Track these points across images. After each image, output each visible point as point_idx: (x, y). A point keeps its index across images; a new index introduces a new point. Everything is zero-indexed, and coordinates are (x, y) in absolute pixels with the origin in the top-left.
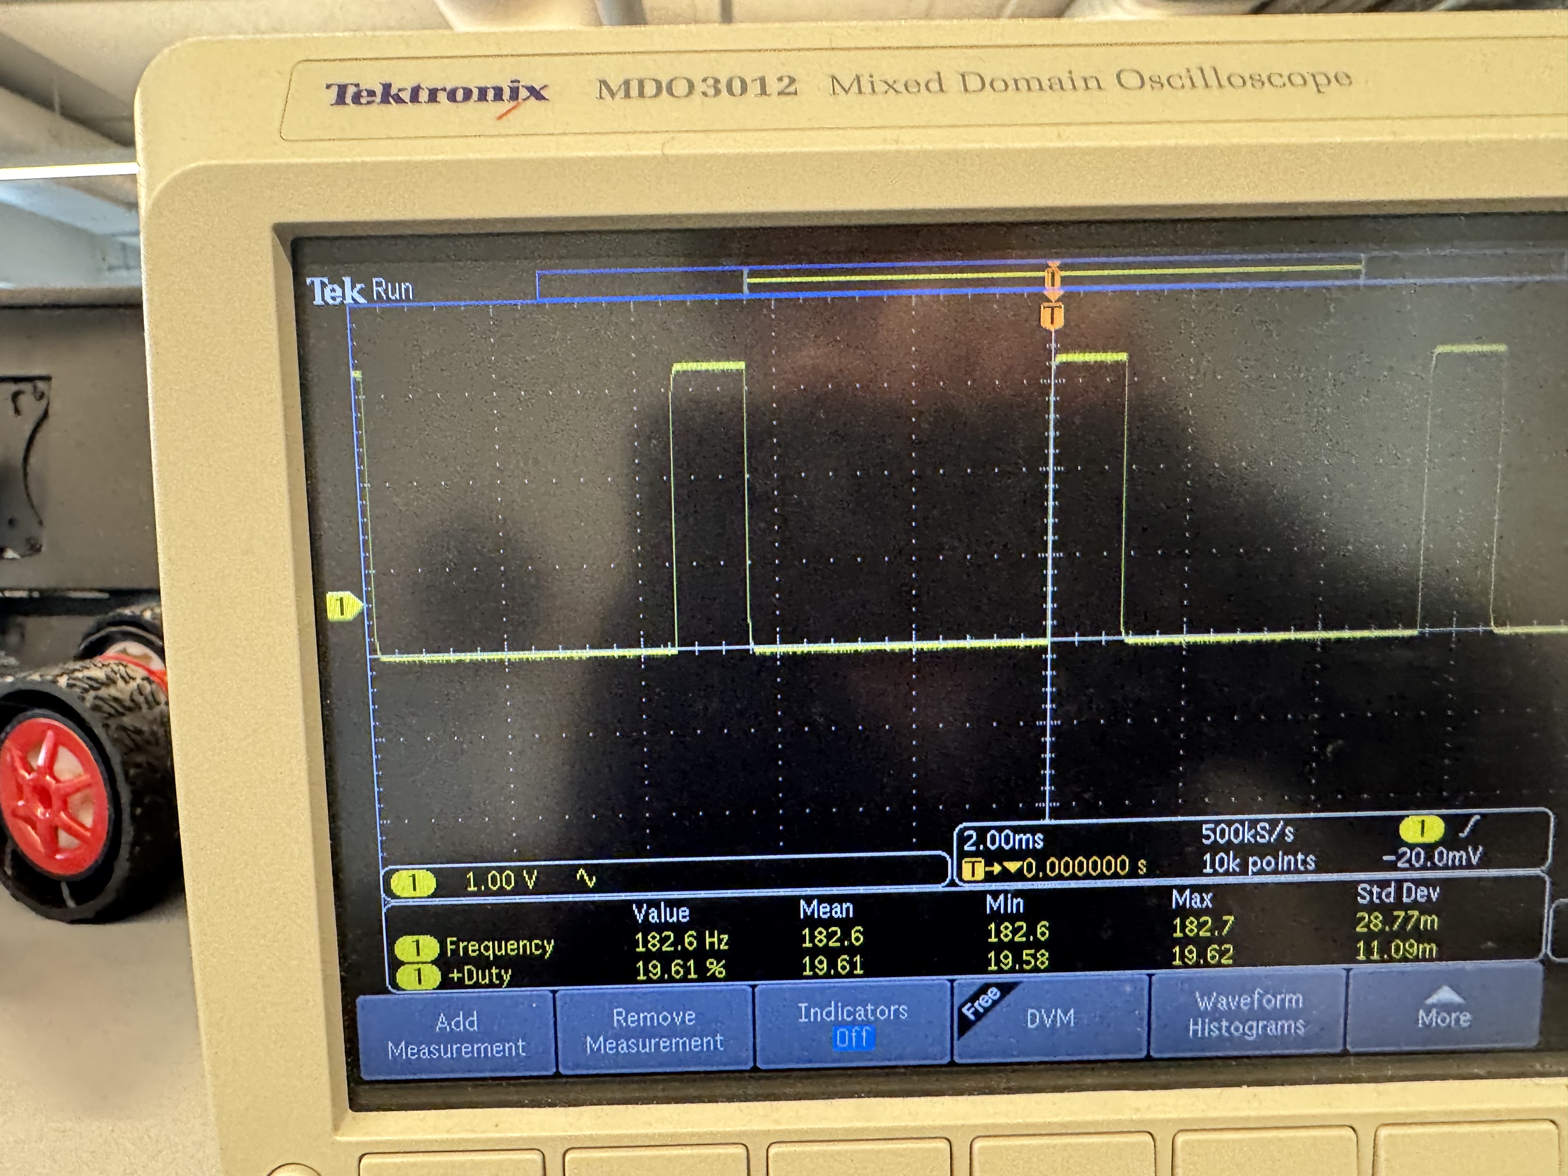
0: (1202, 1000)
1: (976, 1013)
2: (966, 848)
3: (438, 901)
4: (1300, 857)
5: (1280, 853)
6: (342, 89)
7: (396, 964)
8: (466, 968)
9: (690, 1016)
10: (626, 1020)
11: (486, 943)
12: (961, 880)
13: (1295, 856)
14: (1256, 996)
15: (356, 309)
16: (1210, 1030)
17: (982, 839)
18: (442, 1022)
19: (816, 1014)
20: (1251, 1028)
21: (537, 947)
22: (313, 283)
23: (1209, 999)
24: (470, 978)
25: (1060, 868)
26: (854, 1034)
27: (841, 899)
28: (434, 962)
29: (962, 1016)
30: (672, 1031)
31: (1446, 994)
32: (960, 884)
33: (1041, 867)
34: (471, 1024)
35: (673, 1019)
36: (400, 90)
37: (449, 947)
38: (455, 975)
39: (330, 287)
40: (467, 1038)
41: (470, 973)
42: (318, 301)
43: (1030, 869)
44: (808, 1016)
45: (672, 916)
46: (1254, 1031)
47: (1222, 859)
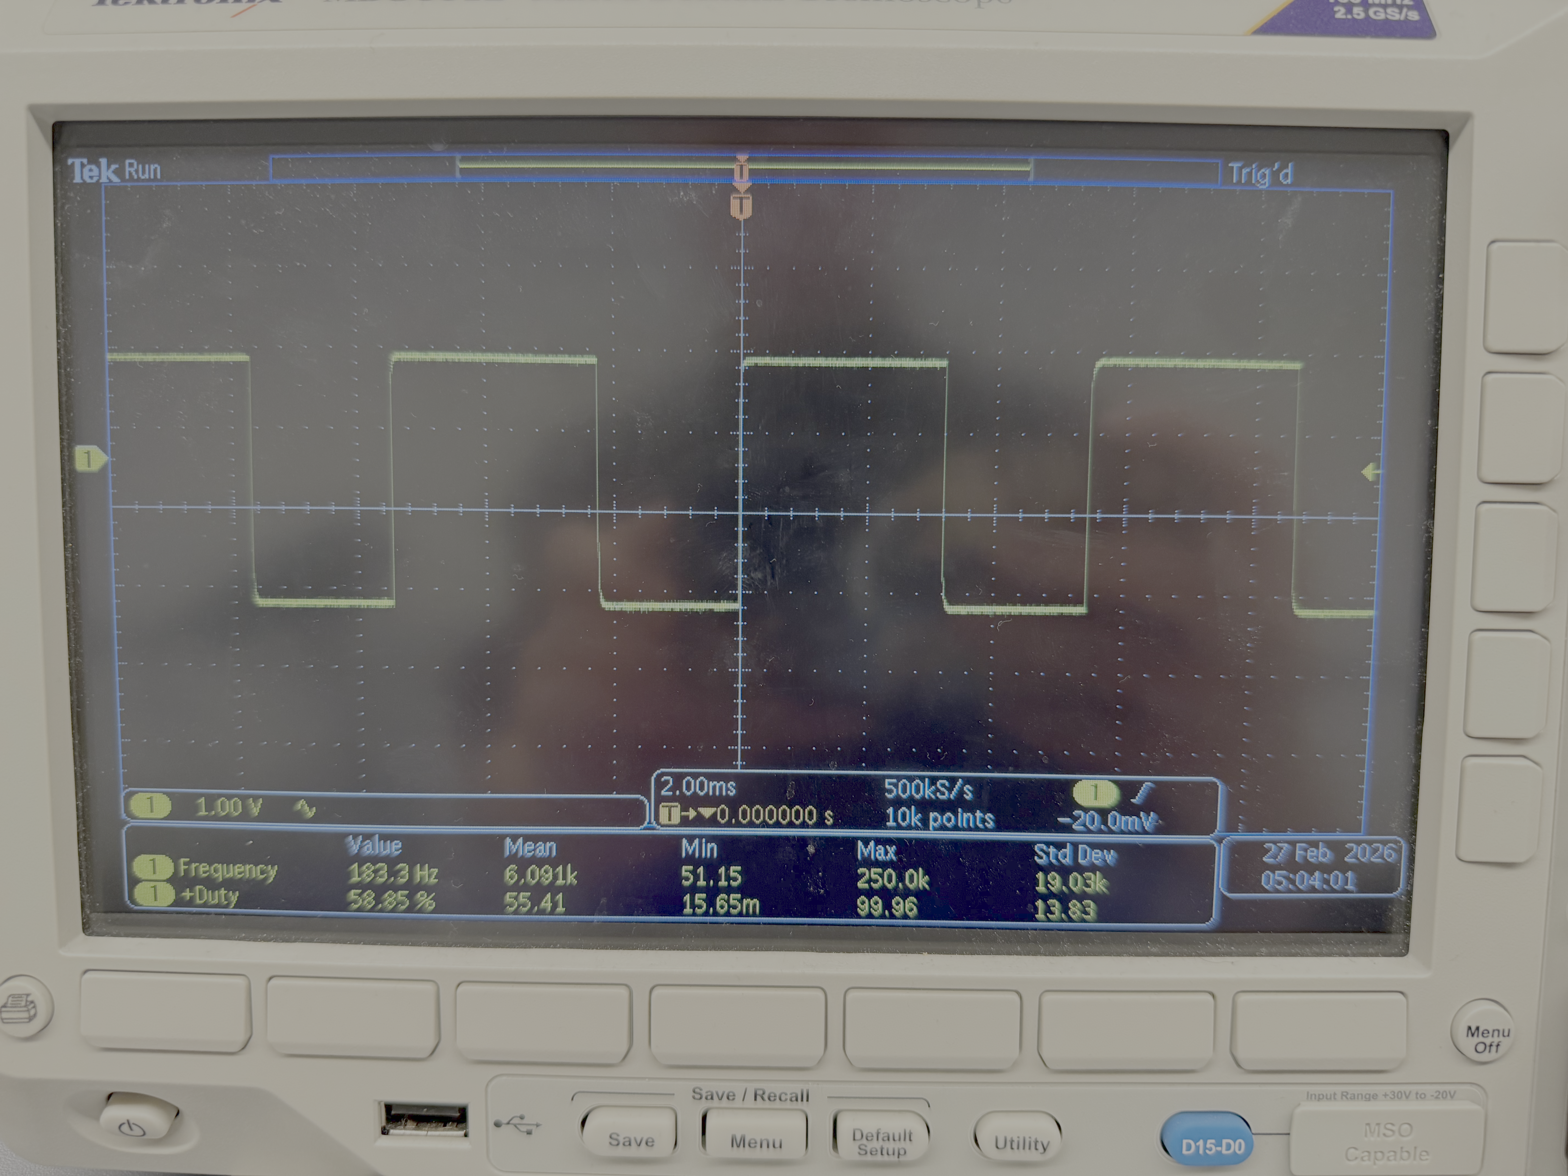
8: (198, 887)
11: (216, 865)
21: (262, 871)
24: (201, 897)
28: (169, 881)
32: (659, 827)
33: (734, 814)
37: (183, 868)
38: (187, 894)
41: (201, 892)
43: (723, 817)
45: (385, 849)
47: (904, 813)
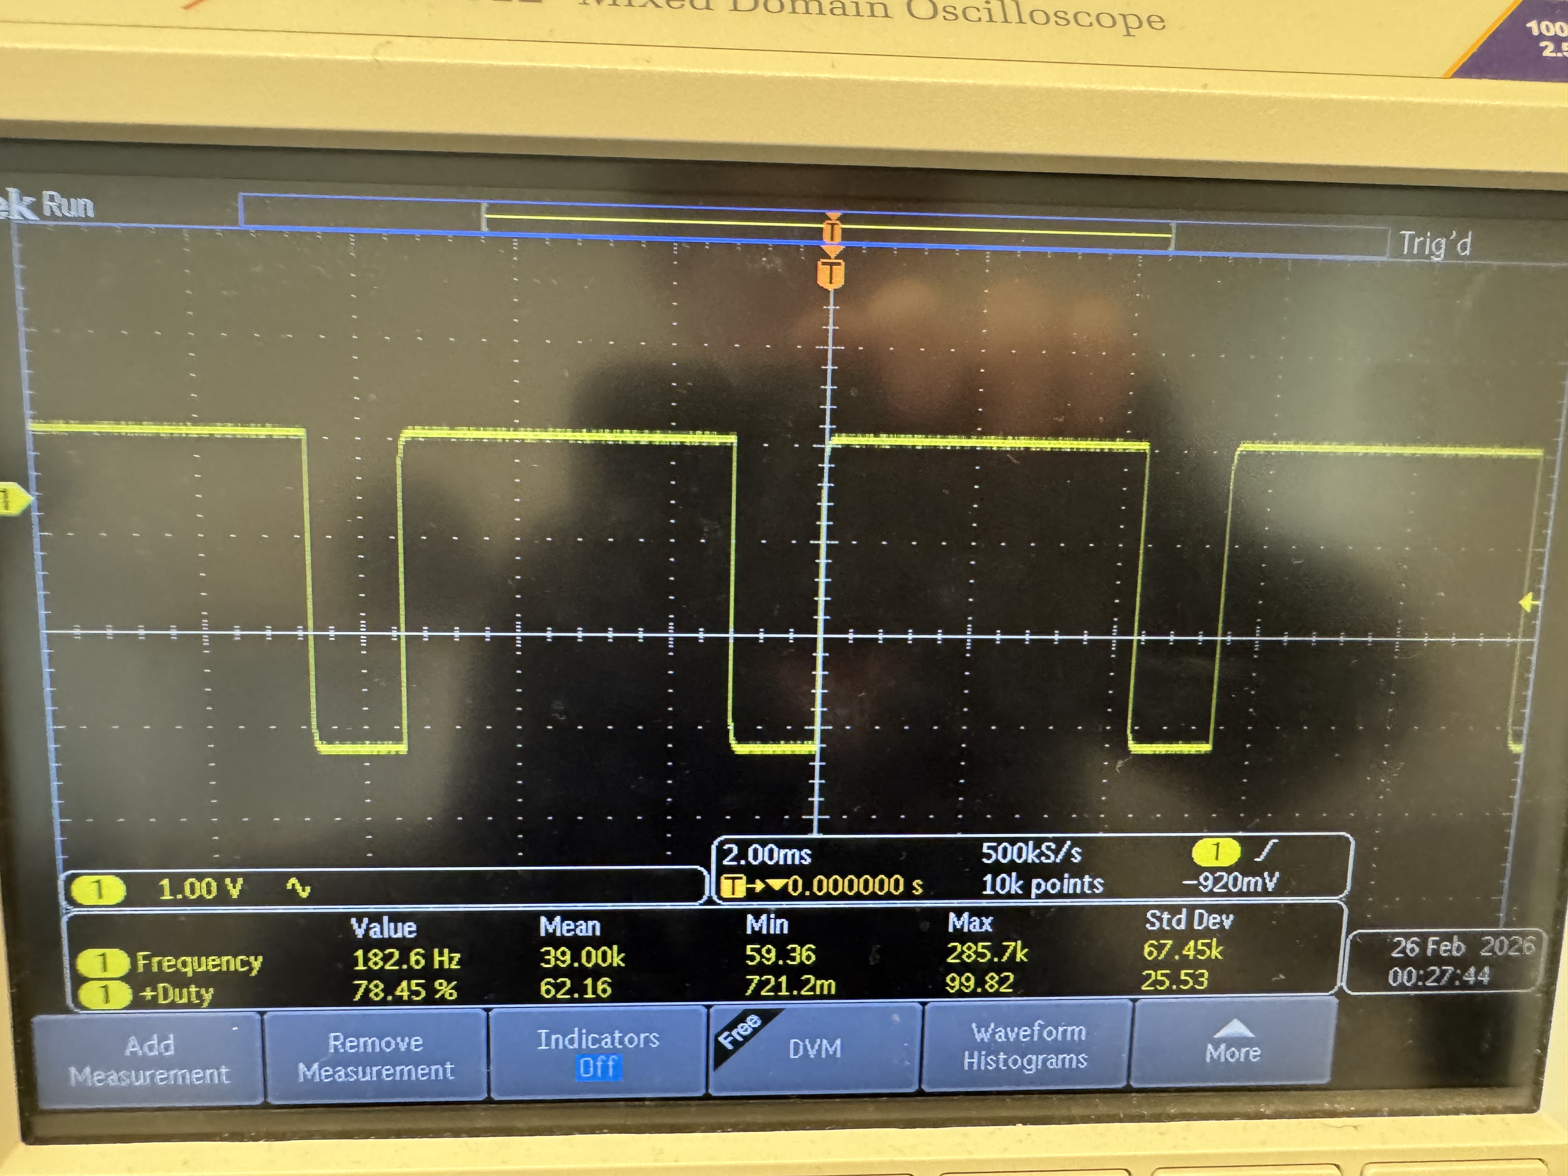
0: (979, 1031)
1: (734, 1042)
2: (726, 862)
3: (128, 911)
4: (1087, 879)
5: (1066, 875)
7: (79, 980)
8: (161, 985)
9: (416, 1043)
10: (343, 1044)
11: (183, 958)
12: (720, 898)
13: (1081, 878)
14: (1036, 1028)
15: (23, 228)
16: (987, 1063)
17: (742, 854)
18: (132, 1046)
19: (557, 1040)
20: (1030, 1062)
21: (244, 963)
23: (986, 1031)
24: (166, 997)
25: (828, 885)
26: (599, 1064)
27: (586, 916)
28: (122, 979)
29: (718, 1044)
30: (395, 1059)
31: (1236, 1028)
33: (808, 886)
34: (167, 1048)
35: (397, 1044)
37: (141, 963)
38: (148, 994)
40: (161, 1063)
41: (165, 990)
43: (795, 889)
44: (548, 1044)
46: (1034, 1064)
47: (1003, 881)
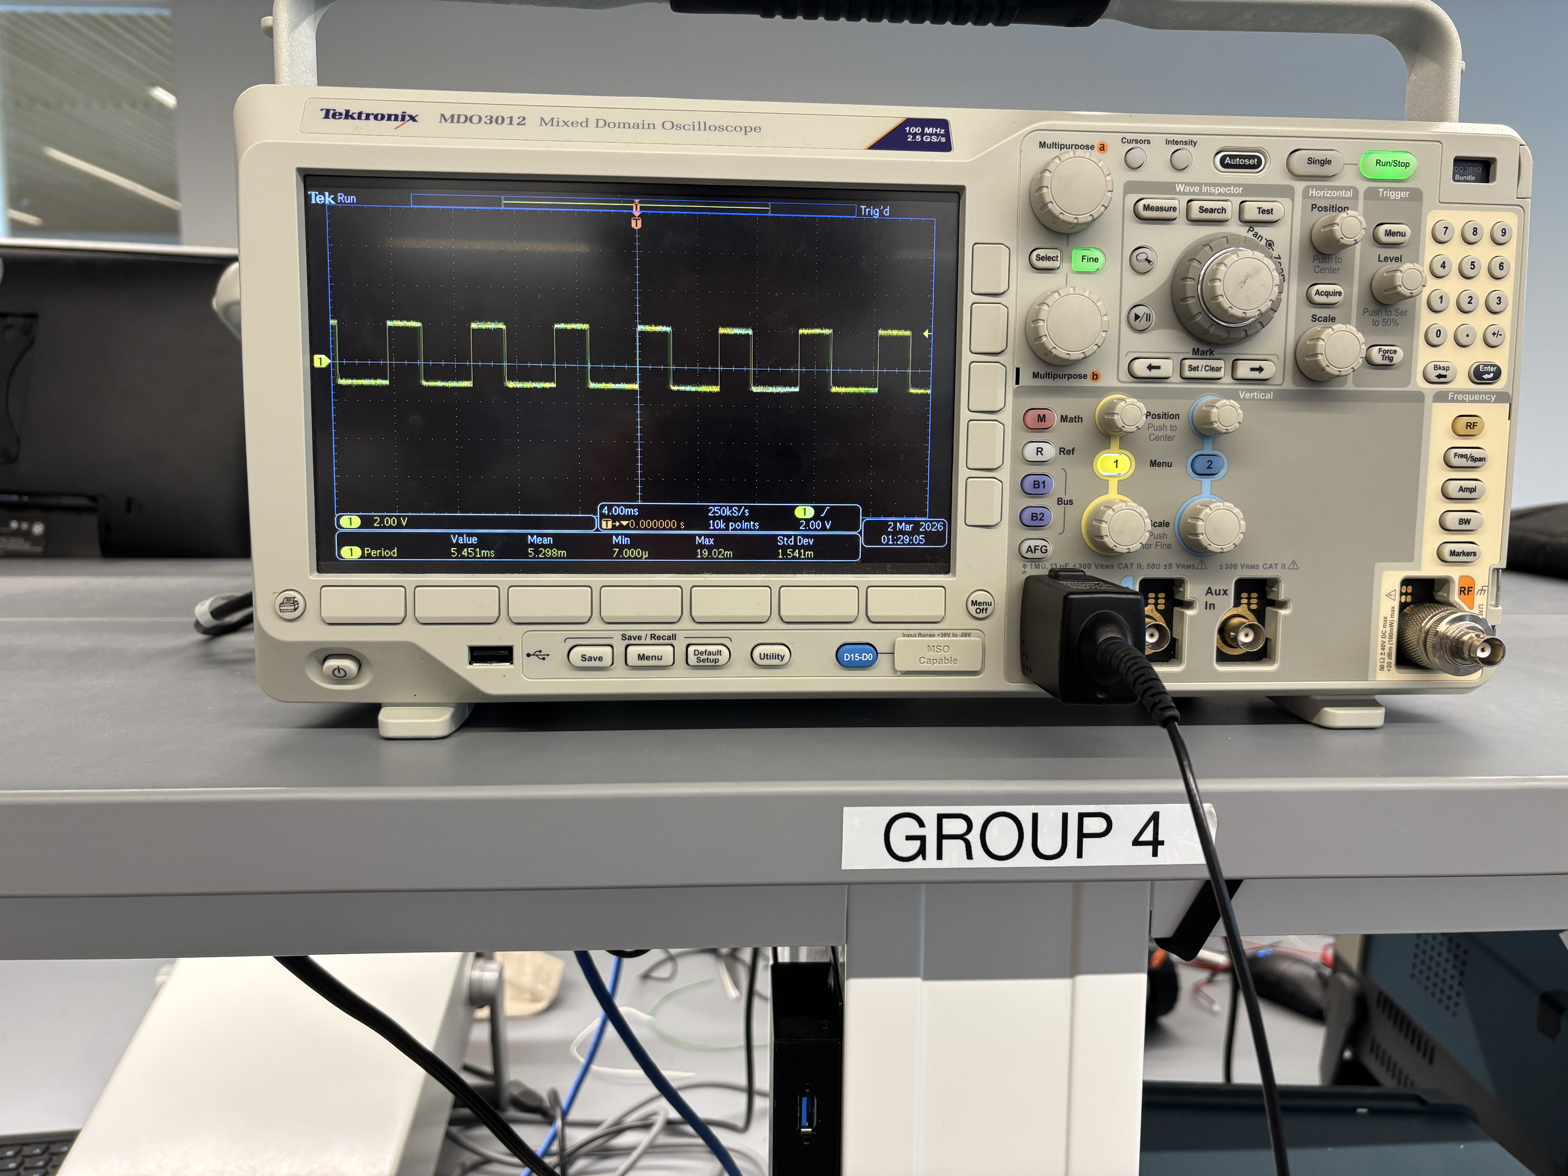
4: (752, 523)
5: (743, 521)
6: (328, 111)
13: (750, 523)
15: (330, 207)
22: (311, 194)
25: (646, 524)
27: (547, 535)
32: (602, 530)
33: (637, 524)
36: (353, 113)
39: (319, 196)
42: (313, 202)
43: (632, 525)
45: (469, 541)
47: (717, 523)
